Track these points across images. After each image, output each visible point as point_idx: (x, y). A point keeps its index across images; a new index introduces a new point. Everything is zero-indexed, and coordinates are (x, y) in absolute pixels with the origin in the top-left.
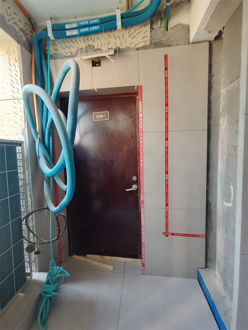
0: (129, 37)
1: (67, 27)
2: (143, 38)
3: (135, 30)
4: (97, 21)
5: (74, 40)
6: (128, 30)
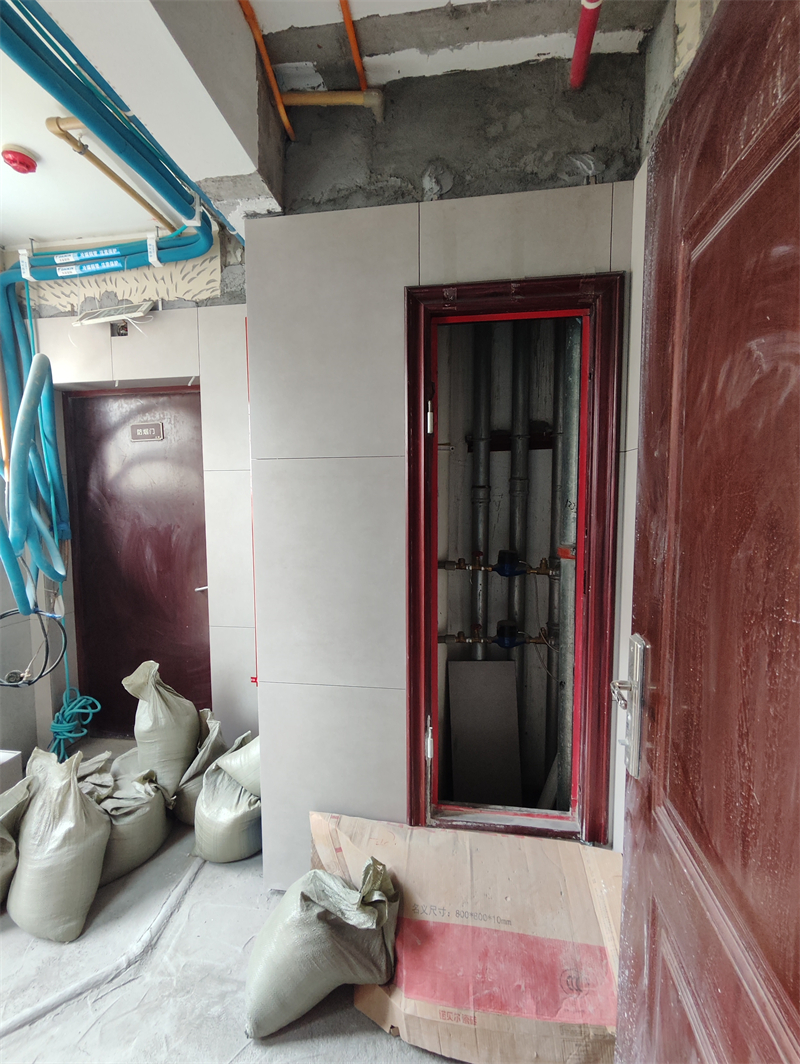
0: (183, 279)
1: (58, 260)
2: (208, 283)
3: (194, 267)
4: (114, 252)
5: (77, 281)
6: (180, 267)
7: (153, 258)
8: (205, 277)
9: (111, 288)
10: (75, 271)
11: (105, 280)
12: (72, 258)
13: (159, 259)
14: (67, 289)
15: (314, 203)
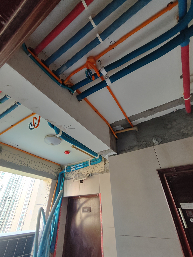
0: (96, 168)
1: (71, 167)
3: (98, 165)
4: (82, 164)
5: (75, 171)
6: (95, 165)
7: (89, 164)
8: (101, 167)
9: (81, 172)
10: (74, 169)
11: (80, 170)
12: (74, 167)
13: (91, 164)
14: (72, 173)
15: (125, 151)
